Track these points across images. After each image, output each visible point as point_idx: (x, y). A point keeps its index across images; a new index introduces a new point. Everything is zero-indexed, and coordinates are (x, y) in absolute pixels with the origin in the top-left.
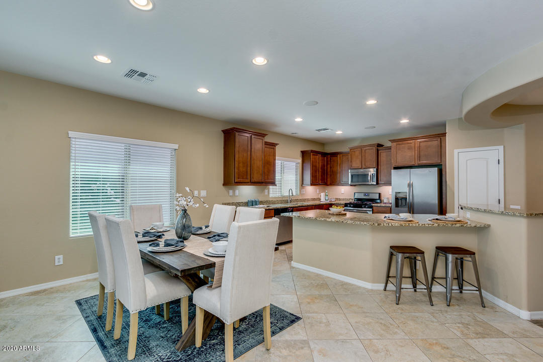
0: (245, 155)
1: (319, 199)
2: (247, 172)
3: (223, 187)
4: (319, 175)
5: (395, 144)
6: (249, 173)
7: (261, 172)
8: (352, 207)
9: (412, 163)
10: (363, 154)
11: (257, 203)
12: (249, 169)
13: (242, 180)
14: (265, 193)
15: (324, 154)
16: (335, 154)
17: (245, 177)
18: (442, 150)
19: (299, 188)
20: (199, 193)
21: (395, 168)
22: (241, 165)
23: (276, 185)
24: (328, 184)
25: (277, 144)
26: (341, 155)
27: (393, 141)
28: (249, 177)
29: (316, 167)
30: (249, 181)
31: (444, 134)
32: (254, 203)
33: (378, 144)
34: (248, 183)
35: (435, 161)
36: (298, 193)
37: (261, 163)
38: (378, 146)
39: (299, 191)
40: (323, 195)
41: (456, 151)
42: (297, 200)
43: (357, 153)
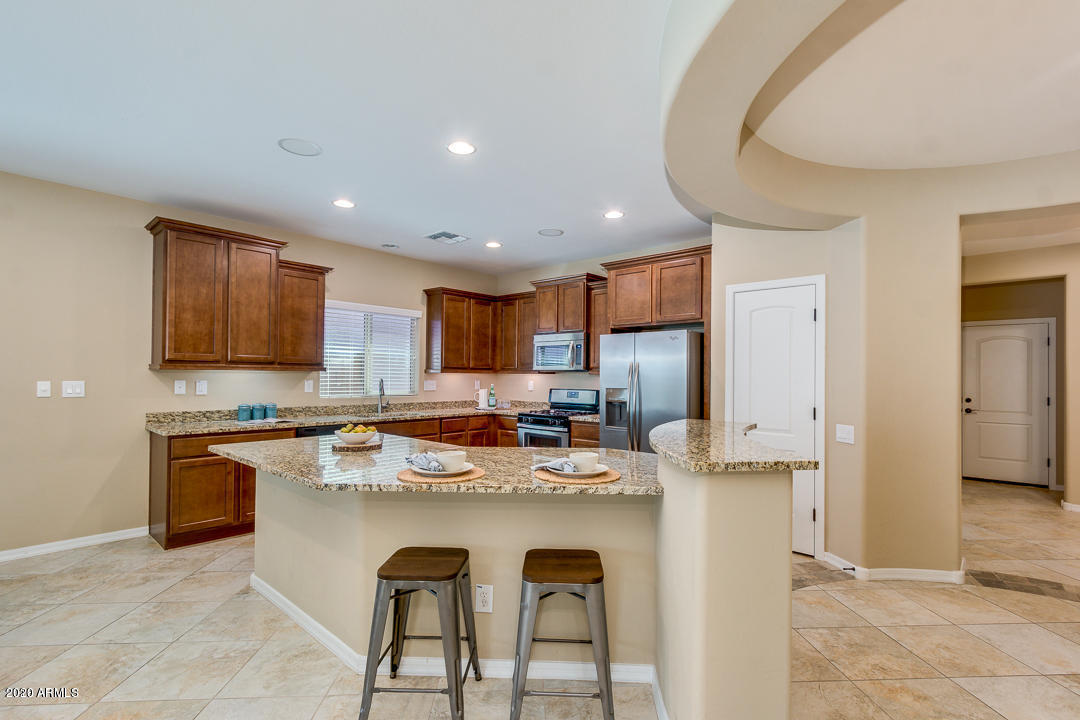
0: (204, 291)
1: (475, 404)
2: (211, 335)
3: (149, 372)
4: (469, 348)
5: (613, 272)
6: (218, 336)
7: (264, 336)
8: (532, 423)
9: (647, 320)
10: (561, 298)
11: (269, 413)
12: (218, 328)
13: (188, 356)
14: (304, 389)
15: (483, 300)
16: (509, 300)
17: (203, 347)
18: (704, 288)
19: (417, 376)
20: (56, 389)
21: (615, 331)
22: (188, 316)
23: (325, 370)
24: (498, 368)
25: (328, 270)
26: (522, 301)
27: (609, 266)
28: (218, 346)
29: (460, 328)
30: (218, 357)
31: (707, 249)
32: (256, 414)
33: (588, 275)
34: (218, 362)
35: (690, 313)
36: (417, 389)
37: (265, 312)
38: (588, 280)
39: (417, 384)
40: (483, 394)
41: (730, 289)
42: (408, 406)
43: (550, 296)
